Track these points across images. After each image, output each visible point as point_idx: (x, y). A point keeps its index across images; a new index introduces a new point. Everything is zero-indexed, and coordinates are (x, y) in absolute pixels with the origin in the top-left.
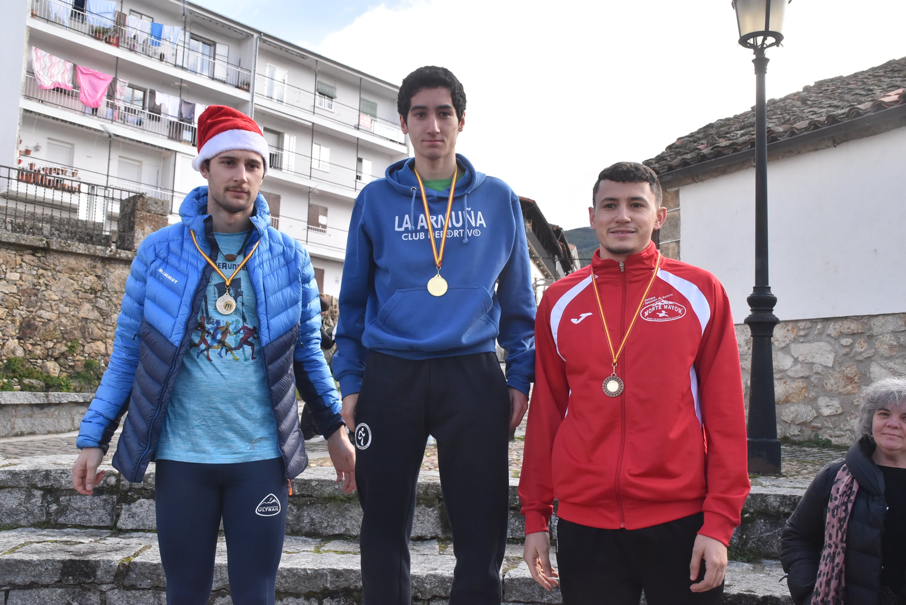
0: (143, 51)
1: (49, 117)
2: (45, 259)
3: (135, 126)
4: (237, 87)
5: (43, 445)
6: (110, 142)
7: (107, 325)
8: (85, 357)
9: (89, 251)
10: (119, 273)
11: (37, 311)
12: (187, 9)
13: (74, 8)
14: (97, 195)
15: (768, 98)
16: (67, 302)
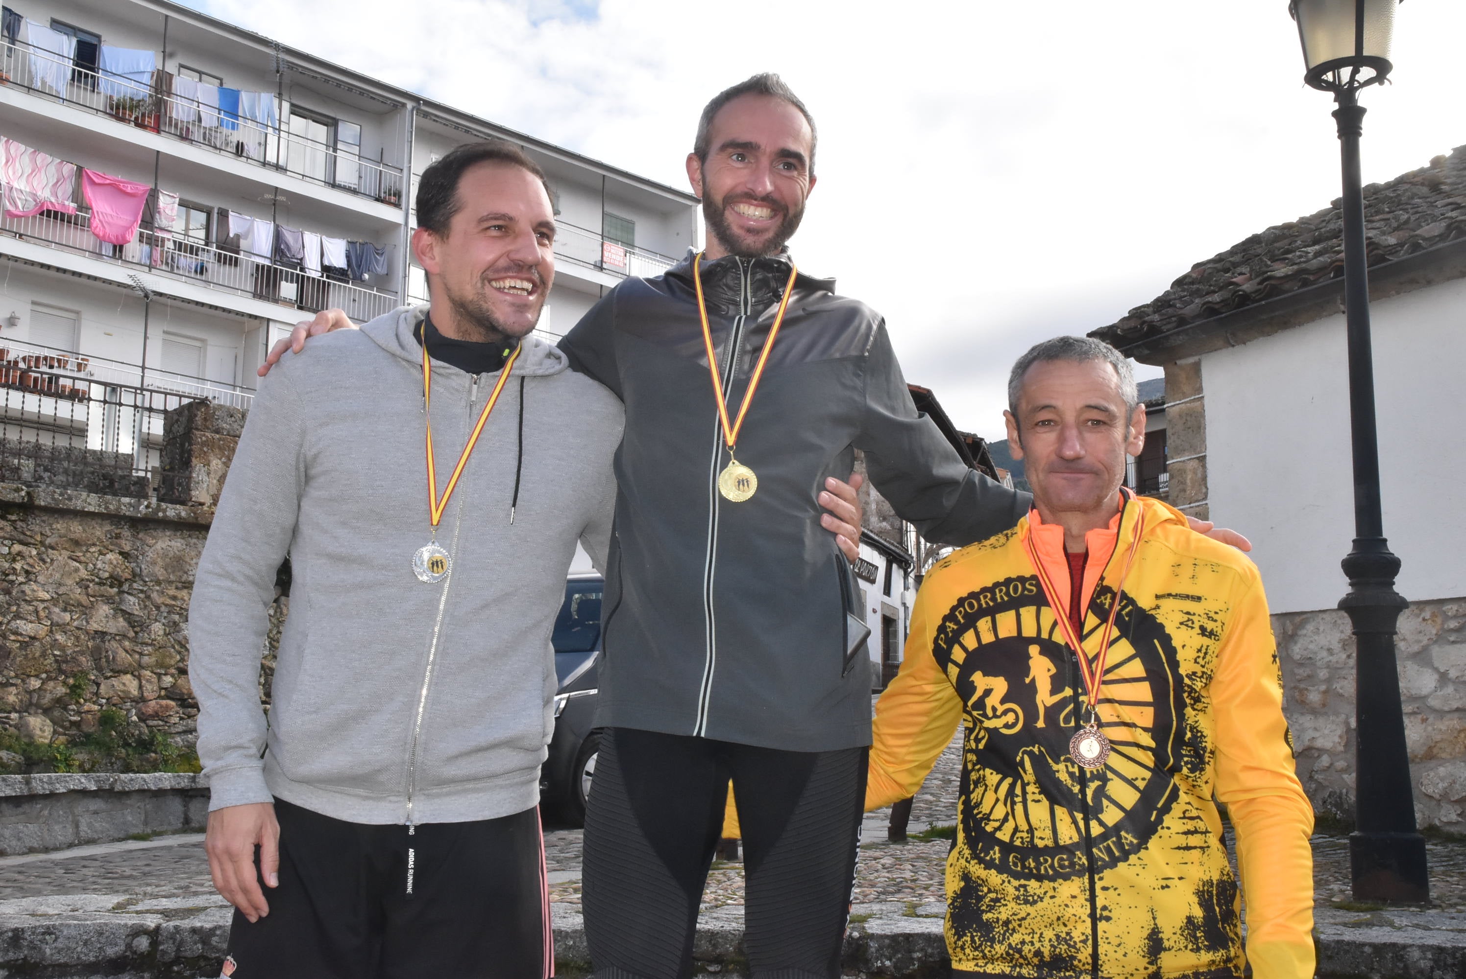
0: (204, 139)
1: (33, 263)
2: (24, 526)
3: (193, 275)
4: (378, 199)
5: (17, 876)
6: (147, 304)
7: (142, 644)
8: (102, 706)
9: (107, 508)
10: (164, 546)
11: (9, 622)
12: (283, 60)
13: (77, 65)
14: (121, 404)
15: (1365, 181)
16: (67, 604)
